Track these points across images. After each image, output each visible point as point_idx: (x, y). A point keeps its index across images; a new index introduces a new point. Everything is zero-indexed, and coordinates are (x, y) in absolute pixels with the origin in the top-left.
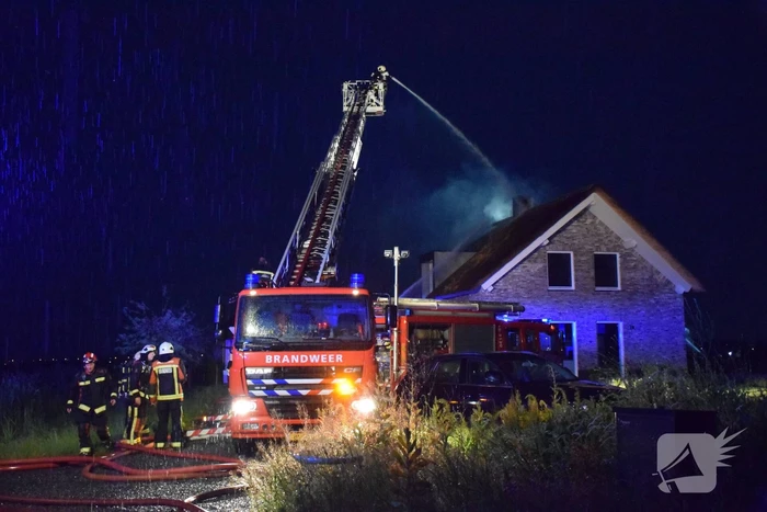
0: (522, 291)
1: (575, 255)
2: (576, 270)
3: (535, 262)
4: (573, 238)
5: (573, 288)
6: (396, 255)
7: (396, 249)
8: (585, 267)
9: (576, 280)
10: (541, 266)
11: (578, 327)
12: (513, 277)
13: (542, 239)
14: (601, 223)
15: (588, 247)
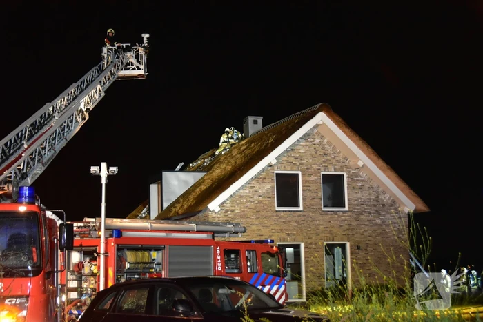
0: (250, 213)
1: (303, 175)
2: (303, 191)
3: (263, 181)
4: (301, 158)
5: (301, 208)
6: (103, 171)
7: (104, 165)
8: (313, 187)
9: (304, 200)
10: (269, 186)
11: (306, 247)
12: (241, 197)
13: (271, 158)
14: (329, 143)
15: (316, 167)
